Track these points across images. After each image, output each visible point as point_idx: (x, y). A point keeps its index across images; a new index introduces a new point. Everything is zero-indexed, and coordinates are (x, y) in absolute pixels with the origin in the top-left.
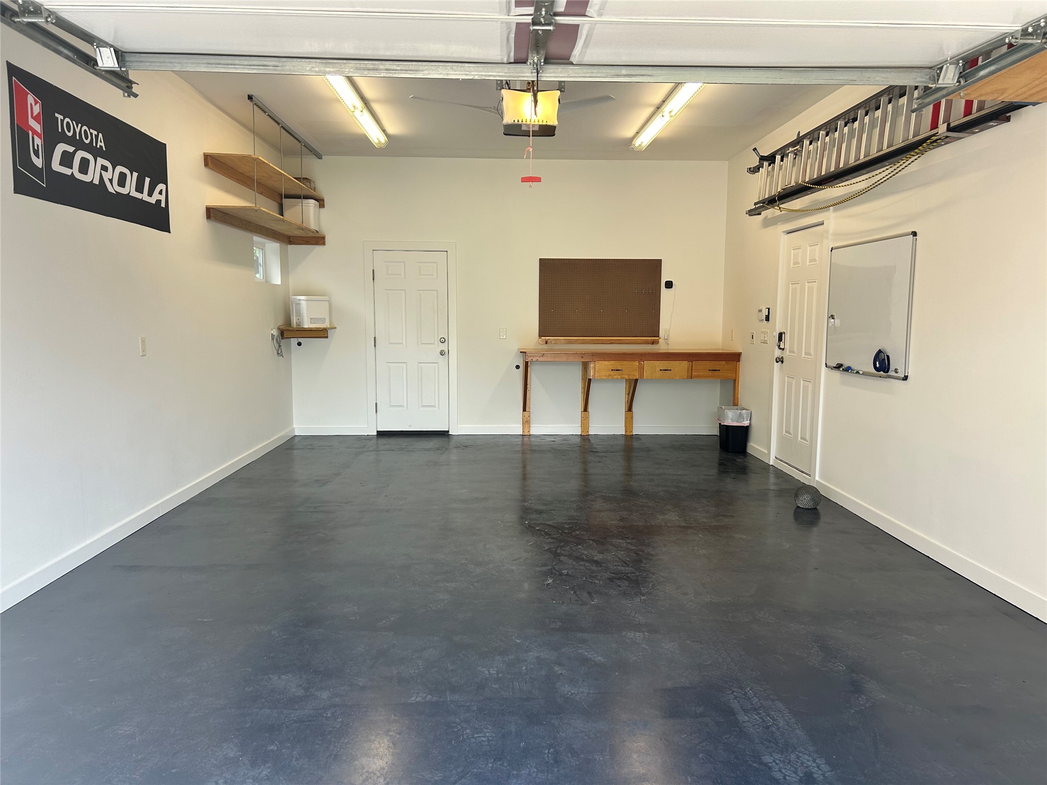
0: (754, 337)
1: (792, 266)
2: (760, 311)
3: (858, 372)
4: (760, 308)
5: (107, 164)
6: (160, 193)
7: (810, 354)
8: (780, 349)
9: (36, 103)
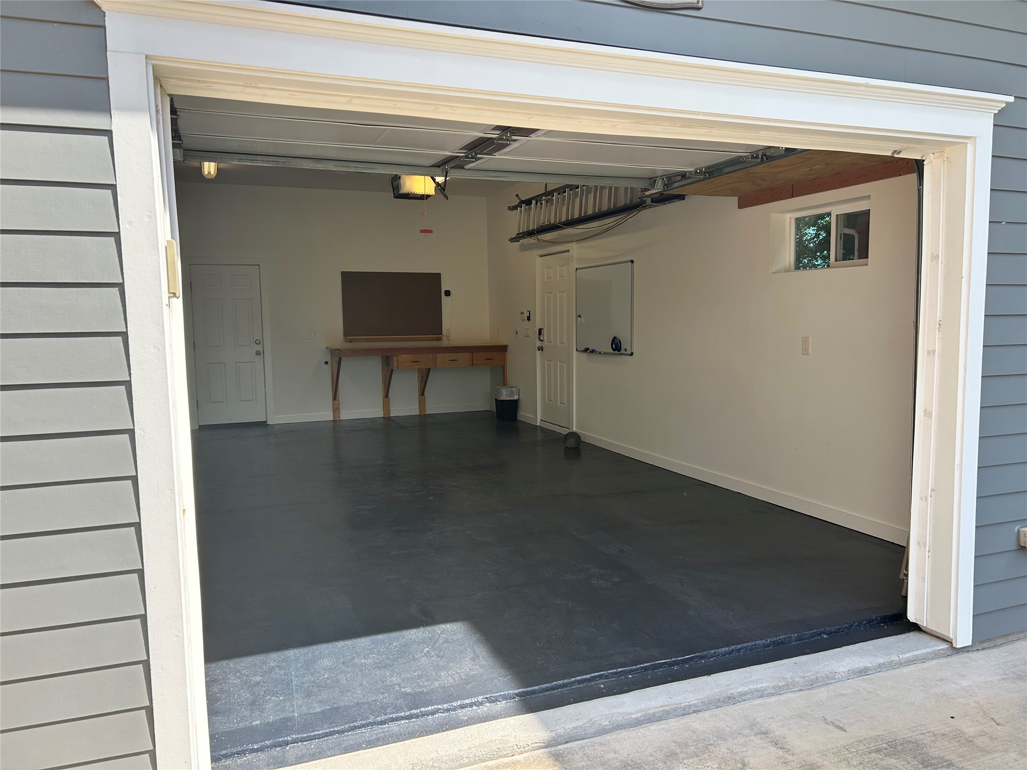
0: (518, 333)
1: (546, 280)
2: (522, 313)
3: (600, 353)
4: (522, 311)
7: (563, 343)
8: (540, 340)
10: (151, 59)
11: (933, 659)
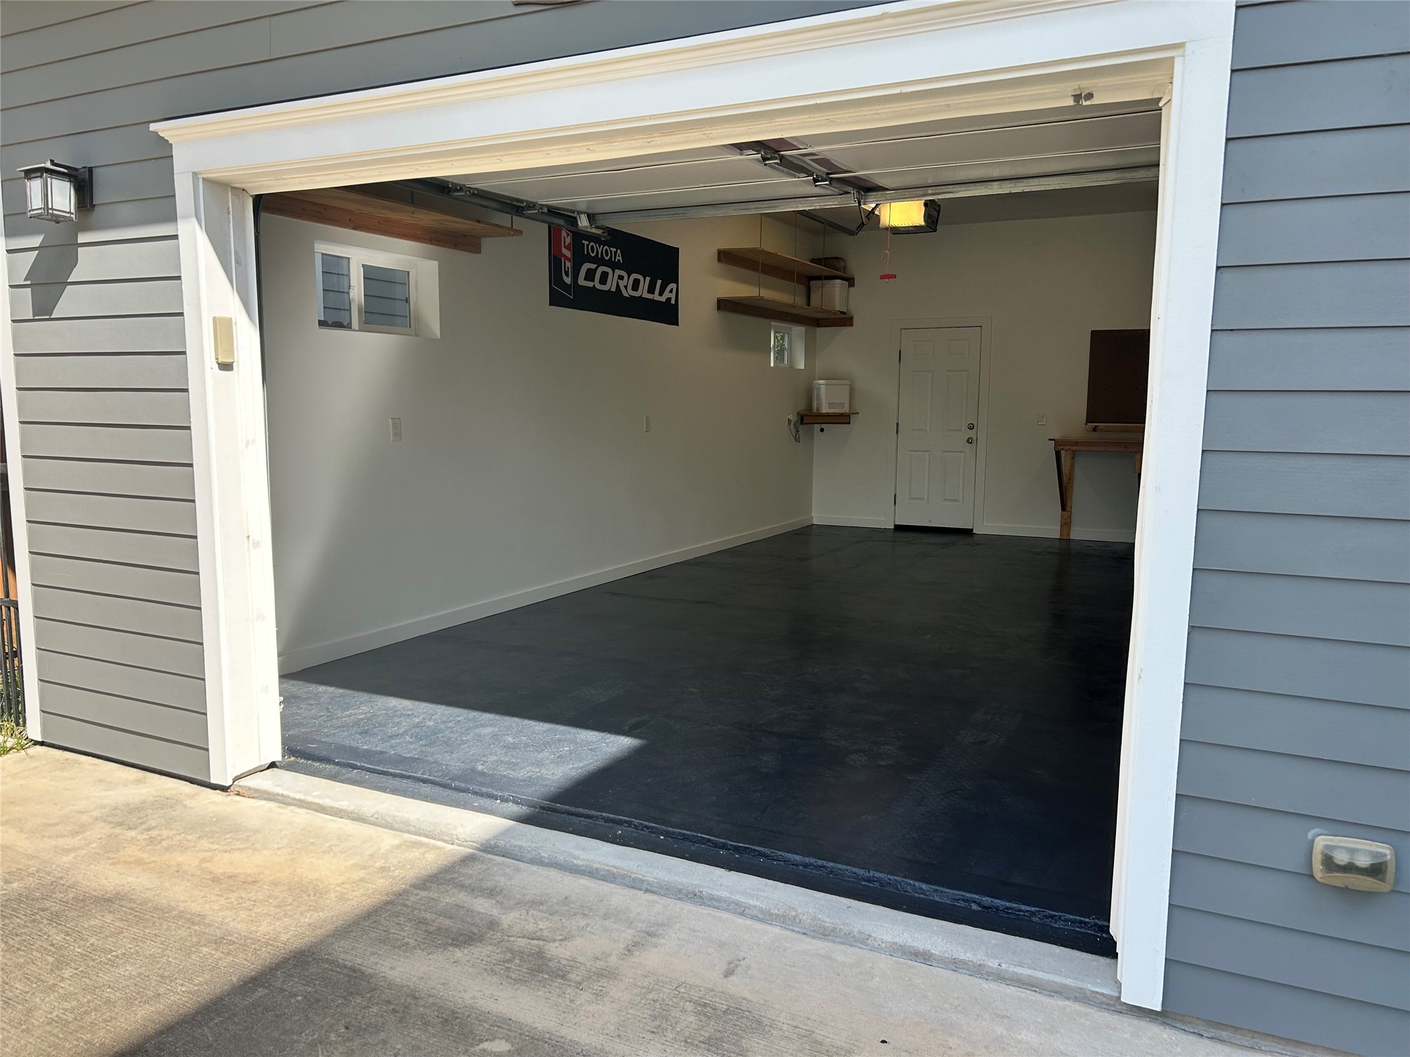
5: (624, 274)
6: (671, 291)
9: (568, 235)
10: (200, 174)
11: (1076, 999)
